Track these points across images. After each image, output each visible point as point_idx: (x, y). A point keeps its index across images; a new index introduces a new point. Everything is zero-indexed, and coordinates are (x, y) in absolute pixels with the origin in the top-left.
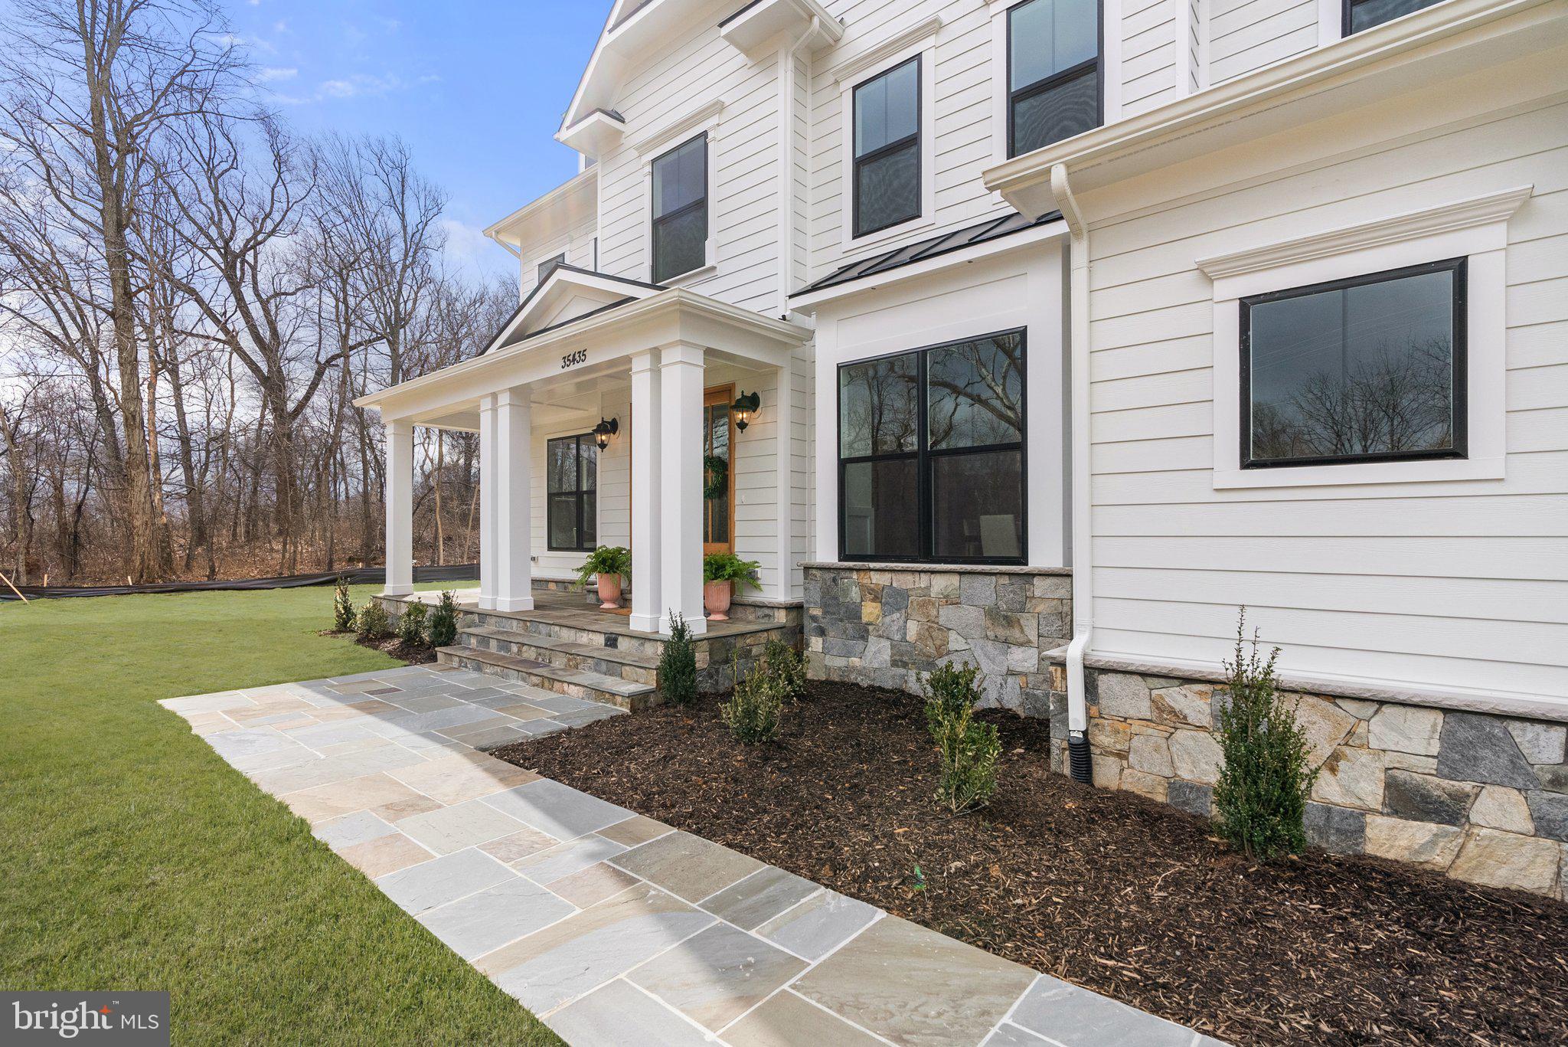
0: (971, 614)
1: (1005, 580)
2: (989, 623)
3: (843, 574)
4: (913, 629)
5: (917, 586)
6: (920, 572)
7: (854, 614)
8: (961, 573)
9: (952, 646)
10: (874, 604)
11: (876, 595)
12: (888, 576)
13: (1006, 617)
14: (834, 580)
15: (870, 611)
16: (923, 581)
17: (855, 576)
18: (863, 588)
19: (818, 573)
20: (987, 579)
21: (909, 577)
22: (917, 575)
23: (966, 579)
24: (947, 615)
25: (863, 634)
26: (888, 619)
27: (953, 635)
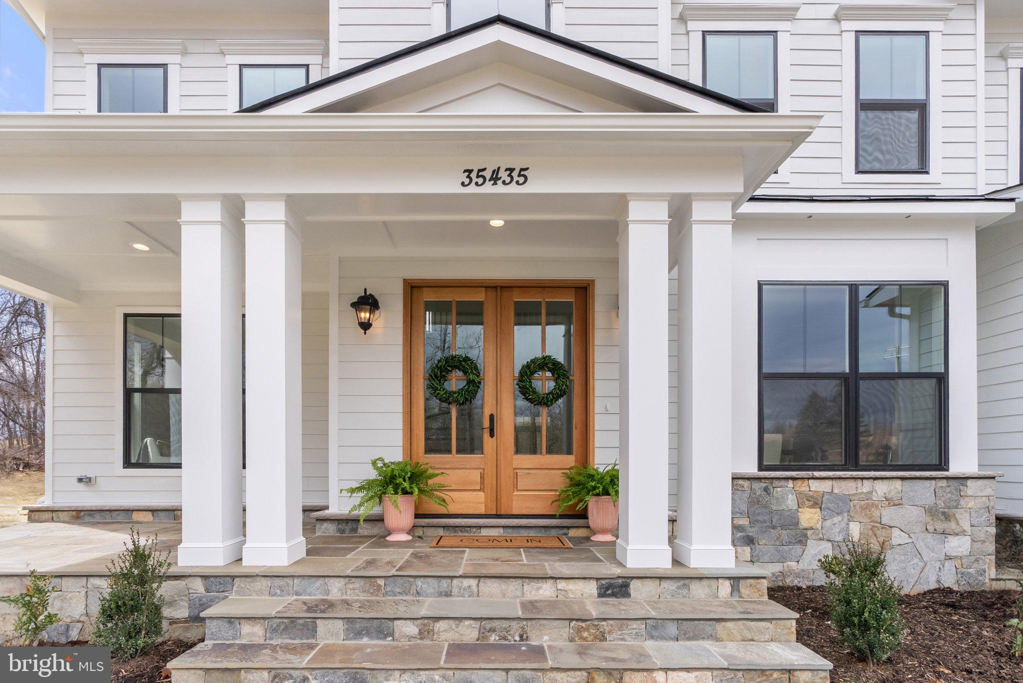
0: (912, 514)
1: (944, 483)
2: (929, 519)
3: (776, 483)
4: (855, 530)
5: (859, 491)
6: (862, 479)
7: (791, 522)
8: (903, 479)
9: (895, 541)
10: (813, 510)
11: (816, 502)
12: (829, 483)
13: (944, 513)
14: (766, 489)
15: (808, 517)
16: (867, 486)
17: (790, 484)
18: (799, 495)
19: (746, 484)
20: (927, 483)
21: (851, 484)
22: (859, 482)
23: (906, 483)
24: (888, 515)
25: (801, 539)
26: (828, 523)
27: (896, 532)
